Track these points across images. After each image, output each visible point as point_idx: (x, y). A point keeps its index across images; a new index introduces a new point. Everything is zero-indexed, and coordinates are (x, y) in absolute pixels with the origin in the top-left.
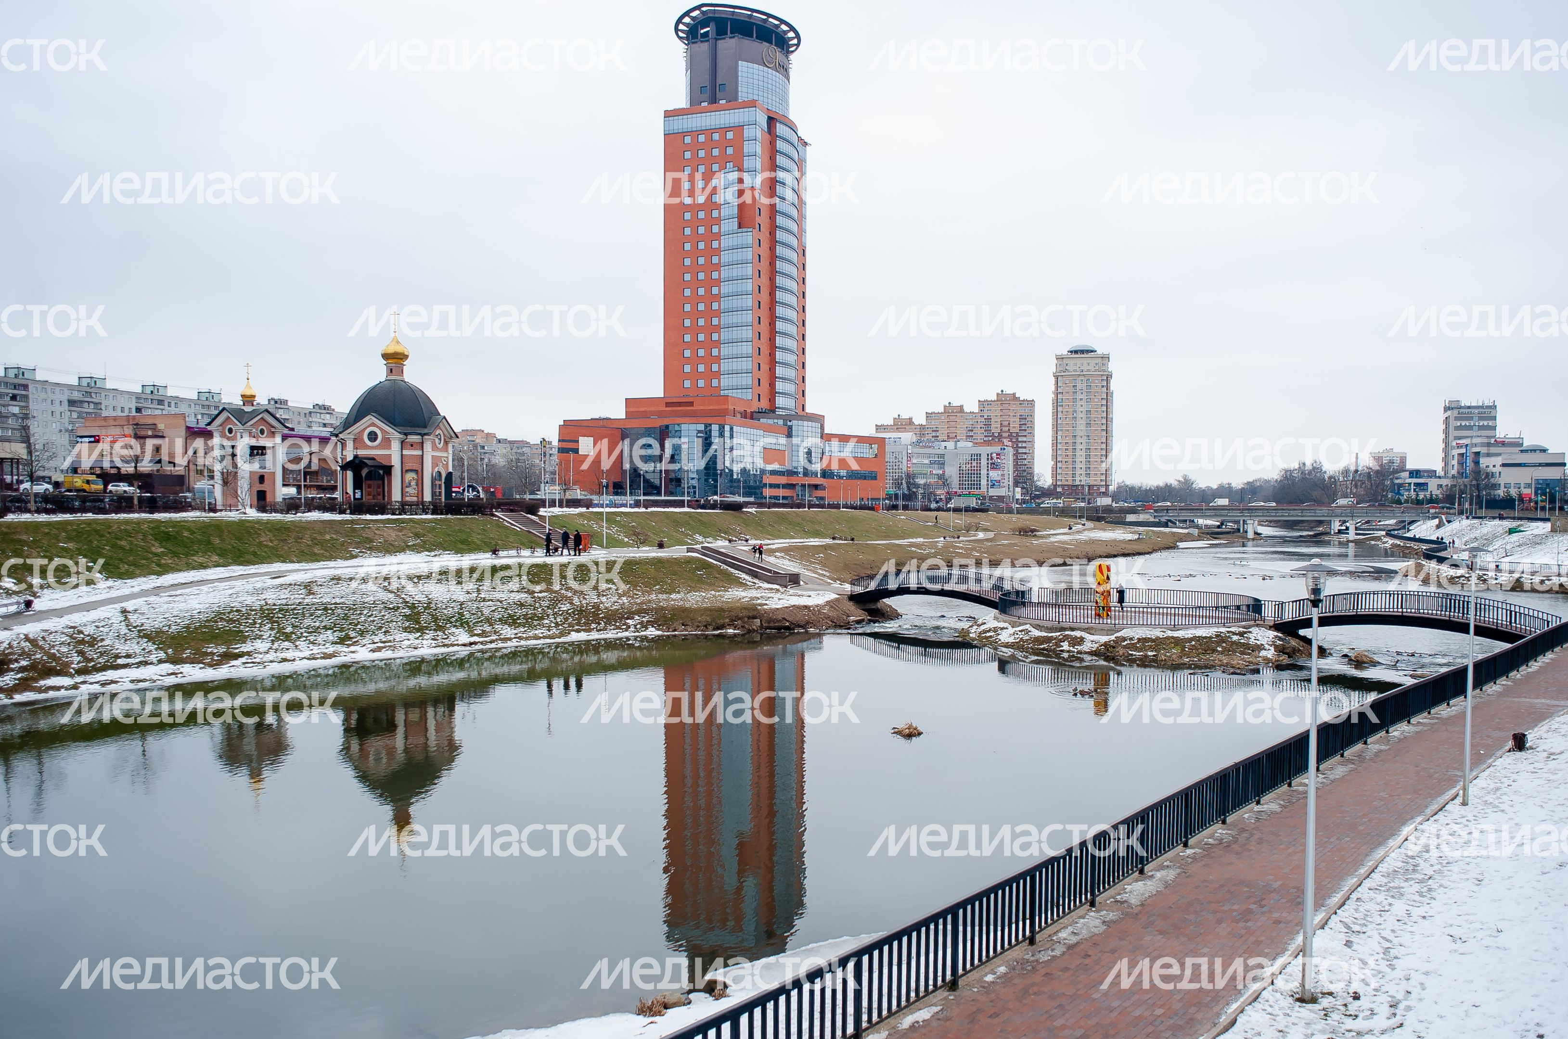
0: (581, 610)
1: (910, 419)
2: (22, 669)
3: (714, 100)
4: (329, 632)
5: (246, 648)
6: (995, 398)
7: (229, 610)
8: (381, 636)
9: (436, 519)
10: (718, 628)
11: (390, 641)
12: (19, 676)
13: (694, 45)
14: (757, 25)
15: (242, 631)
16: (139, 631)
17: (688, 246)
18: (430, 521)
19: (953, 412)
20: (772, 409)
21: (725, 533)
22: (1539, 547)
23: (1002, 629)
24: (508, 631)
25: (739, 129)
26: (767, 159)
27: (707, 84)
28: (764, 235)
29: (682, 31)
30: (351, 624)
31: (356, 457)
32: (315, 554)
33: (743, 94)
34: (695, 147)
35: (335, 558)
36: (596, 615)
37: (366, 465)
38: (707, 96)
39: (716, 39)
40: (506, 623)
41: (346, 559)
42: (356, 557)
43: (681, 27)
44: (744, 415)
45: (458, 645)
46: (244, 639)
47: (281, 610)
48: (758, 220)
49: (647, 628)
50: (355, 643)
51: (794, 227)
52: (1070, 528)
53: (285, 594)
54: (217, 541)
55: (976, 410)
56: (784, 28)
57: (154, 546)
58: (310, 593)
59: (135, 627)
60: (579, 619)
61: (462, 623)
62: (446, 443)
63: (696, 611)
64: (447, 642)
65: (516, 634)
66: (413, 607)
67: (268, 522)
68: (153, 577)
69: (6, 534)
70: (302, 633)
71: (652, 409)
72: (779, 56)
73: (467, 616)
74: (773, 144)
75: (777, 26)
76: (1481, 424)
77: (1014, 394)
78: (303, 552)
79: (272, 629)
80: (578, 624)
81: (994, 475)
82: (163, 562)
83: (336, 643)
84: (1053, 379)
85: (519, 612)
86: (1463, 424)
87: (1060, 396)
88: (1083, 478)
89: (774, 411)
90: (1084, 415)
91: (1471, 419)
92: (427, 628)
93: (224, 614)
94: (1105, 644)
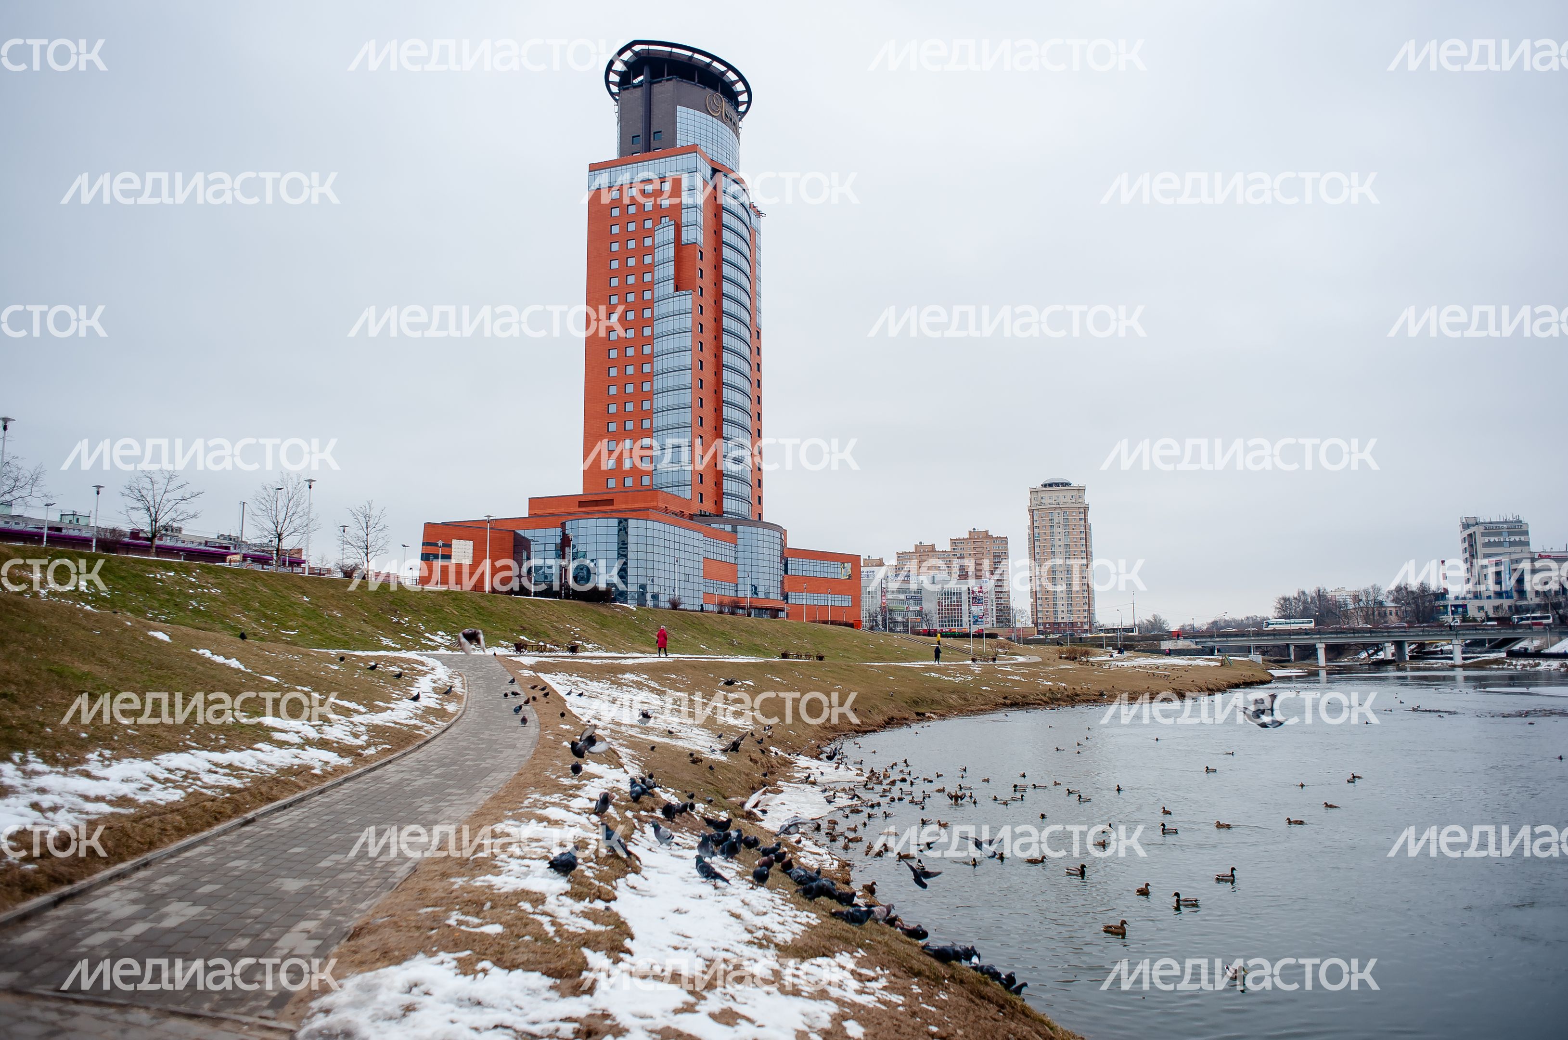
1: (882, 557)
3: (647, 149)
6: (967, 536)
13: (626, 92)
19: (924, 551)
20: (719, 513)
26: (711, 216)
27: (640, 132)
28: (708, 301)
29: (613, 82)
33: (682, 142)
38: (639, 144)
39: (652, 86)
43: (612, 77)
44: (680, 515)
48: (699, 283)
51: (745, 299)
55: (948, 549)
56: (732, 76)
74: (717, 199)
75: (723, 74)
76: (1512, 539)
77: (987, 532)
81: (976, 610)
84: (1028, 514)
86: (1492, 540)
87: (1036, 531)
88: (1065, 615)
89: (721, 516)
90: (1062, 549)
91: (1500, 534)
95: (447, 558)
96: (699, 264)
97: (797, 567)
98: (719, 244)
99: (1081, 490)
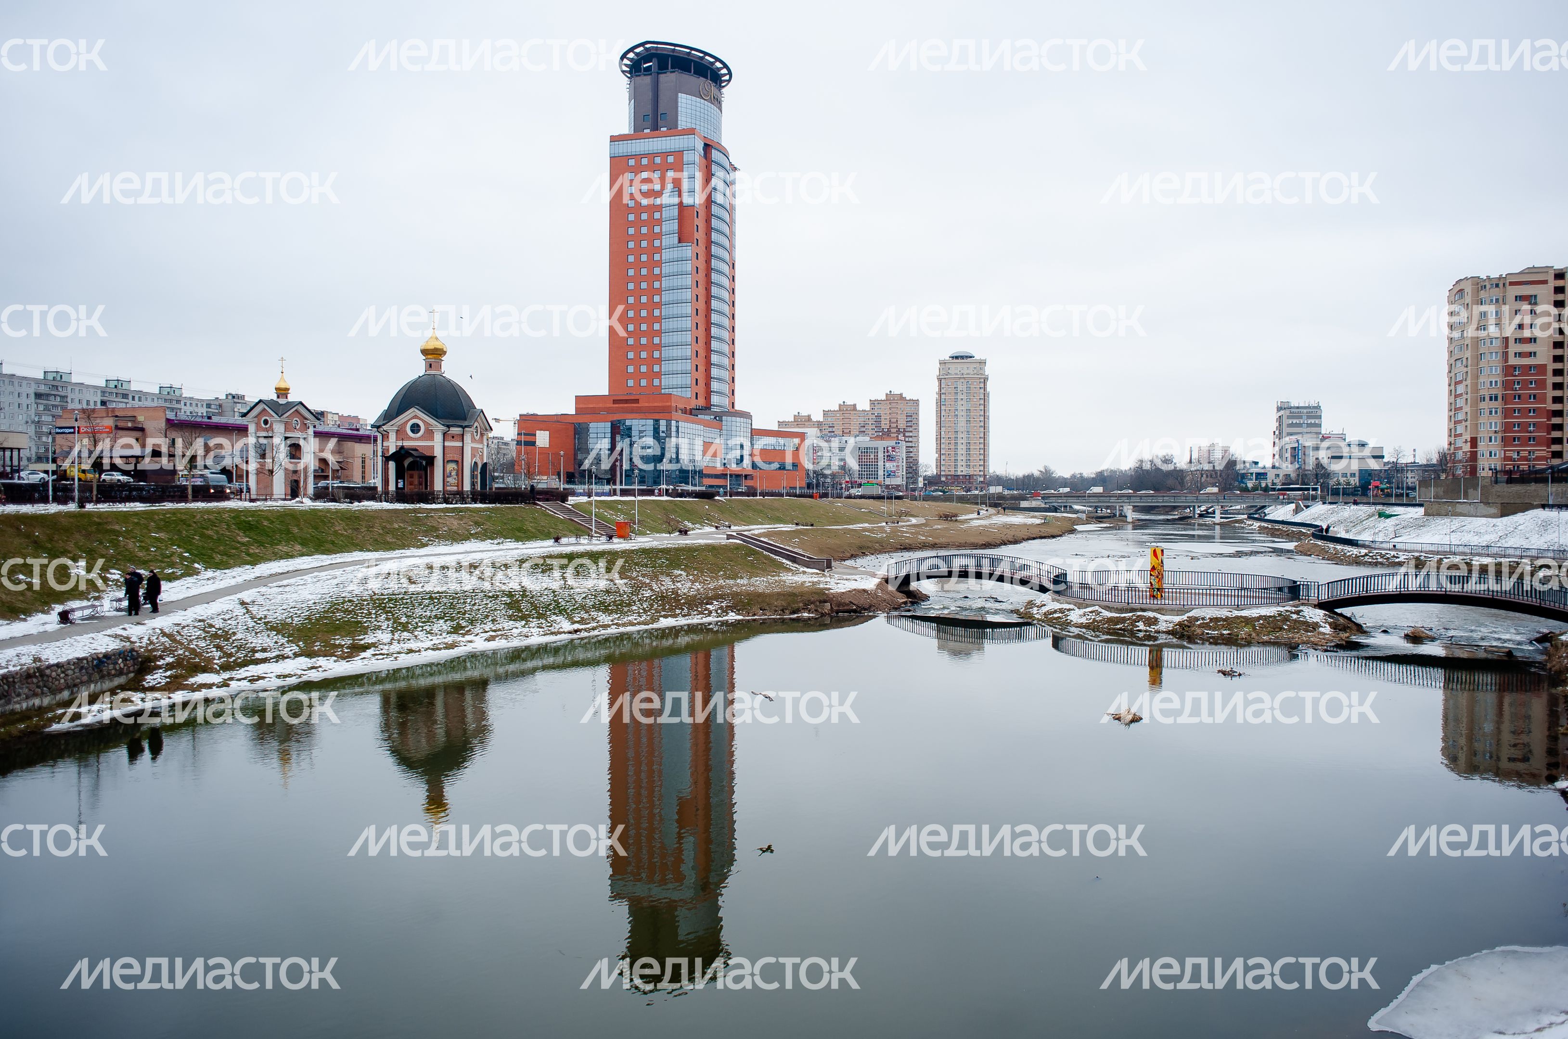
0: (662, 596)
1: (809, 416)
2: (169, 667)
3: (655, 127)
4: (441, 621)
5: (369, 639)
6: (884, 398)
7: (341, 600)
8: (491, 625)
9: (489, 508)
10: (794, 612)
11: (500, 630)
12: (169, 673)
13: (638, 78)
14: (695, 62)
15: (360, 622)
16: (265, 623)
17: (631, 259)
18: (484, 510)
19: (847, 410)
20: (708, 406)
22: (1425, 529)
23: (1069, 610)
24: (605, 619)
25: (679, 154)
27: (650, 113)
28: (702, 249)
29: (626, 65)
30: (458, 613)
31: (398, 448)
32: (388, 543)
33: (683, 123)
34: (639, 169)
36: (677, 601)
37: (412, 455)
38: (649, 123)
39: (658, 73)
40: (600, 610)
41: (418, 547)
44: (684, 411)
45: (565, 633)
46: (365, 631)
47: (390, 600)
48: (696, 236)
49: (727, 613)
50: (468, 633)
51: (726, 243)
52: (979, 514)
54: (295, 530)
55: (868, 408)
56: (718, 65)
57: (239, 535)
59: (260, 619)
60: (663, 605)
61: (562, 611)
62: (482, 435)
63: (770, 595)
64: (553, 629)
65: (612, 621)
66: (510, 594)
67: (337, 511)
68: (248, 567)
69: (99, 524)
70: (417, 623)
71: (601, 405)
72: (714, 89)
73: (563, 603)
74: (708, 168)
75: (713, 64)
76: (1310, 422)
77: (901, 395)
78: (376, 540)
79: (388, 619)
80: (664, 610)
81: (890, 466)
82: (252, 551)
83: (451, 633)
84: (937, 383)
85: (609, 599)
86: (1294, 422)
87: (943, 397)
88: (964, 469)
89: (709, 408)
90: (964, 413)
91: (1301, 417)
92: (529, 616)
93: (338, 604)
94: (1180, 624)
95: (533, 443)
96: (696, 222)
97: (761, 442)
98: (709, 202)
99: (983, 363)
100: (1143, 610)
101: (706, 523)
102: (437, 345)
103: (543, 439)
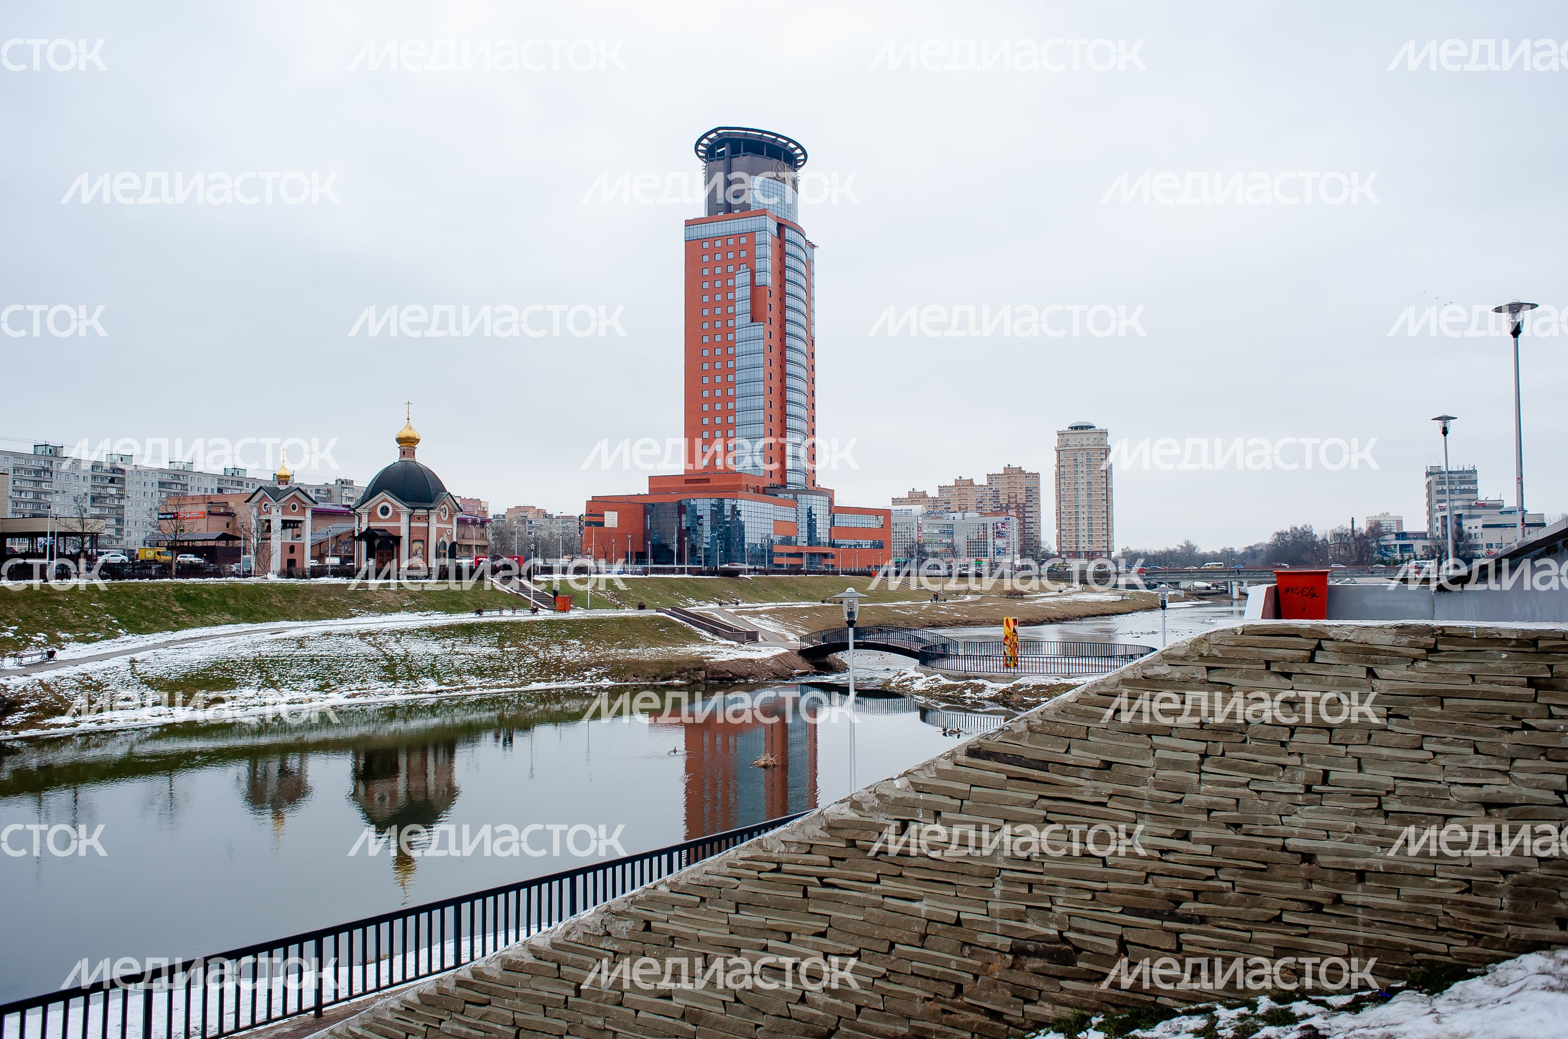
0: (544, 663)
1: (924, 492)
2: (32, 709)
3: (730, 210)
4: (312, 680)
5: (234, 693)
6: (1002, 472)
7: (225, 661)
8: (358, 685)
10: (665, 679)
11: (365, 689)
12: (27, 715)
13: (712, 163)
14: (768, 145)
15: (233, 679)
16: (142, 678)
17: (706, 339)
19: (964, 485)
20: (784, 485)
21: (719, 597)
24: (474, 681)
25: (751, 234)
26: (777, 260)
28: (775, 328)
29: (702, 151)
30: (332, 673)
31: (369, 528)
32: (318, 614)
34: (713, 252)
35: (336, 617)
36: (557, 667)
37: (378, 537)
38: (722, 206)
39: (731, 158)
40: (473, 674)
41: (346, 618)
42: (355, 616)
43: (700, 147)
44: (757, 490)
45: (425, 693)
46: (233, 687)
47: (271, 661)
48: (769, 314)
49: (601, 679)
50: (333, 691)
51: (803, 321)
52: (1060, 591)
53: (278, 648)
54: (232, 602)
55: (985, 483)
56: (792, 145)
57: (174, 605)
58: (301, 646)
59: (139, 675)
60: (541, 671)
61: (433, 673)
62: (451, 516)
63: (649, 664)
64: (416, 690)
65: (481, 684)
66: (391, 659)
68: (169, 632)
69: (46, 595)
70: (287, 681)
71: (673, 485)
73: (439, 667)
74: (782, 247)
75: (786, 145)
76: (1463, 488)
77: (1020, 468)
78: (307, 611)
79: (260, 677)
80: (540, 675)
81: (1000, 543)
82: (181, 619)
83: (316, 690)
84: (1055, 454)
85: (487, 664)
86: (1445, 488)
87: (1062, 469)
88: (1086, 545)
89: (785, 487)
90: (1085, 486)
91: (1452, 483)
92: (400, 677)
93: (220, 664)
94: (1003, 691)
95: (602, 524)
96: (769, 300)
97: (842, 520)
98: (782, 281)
99: (1104, 433)
100: (976, 678)
101: (714, 600)
102: (410, 434)
103: (611, 519)
